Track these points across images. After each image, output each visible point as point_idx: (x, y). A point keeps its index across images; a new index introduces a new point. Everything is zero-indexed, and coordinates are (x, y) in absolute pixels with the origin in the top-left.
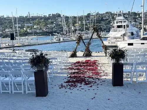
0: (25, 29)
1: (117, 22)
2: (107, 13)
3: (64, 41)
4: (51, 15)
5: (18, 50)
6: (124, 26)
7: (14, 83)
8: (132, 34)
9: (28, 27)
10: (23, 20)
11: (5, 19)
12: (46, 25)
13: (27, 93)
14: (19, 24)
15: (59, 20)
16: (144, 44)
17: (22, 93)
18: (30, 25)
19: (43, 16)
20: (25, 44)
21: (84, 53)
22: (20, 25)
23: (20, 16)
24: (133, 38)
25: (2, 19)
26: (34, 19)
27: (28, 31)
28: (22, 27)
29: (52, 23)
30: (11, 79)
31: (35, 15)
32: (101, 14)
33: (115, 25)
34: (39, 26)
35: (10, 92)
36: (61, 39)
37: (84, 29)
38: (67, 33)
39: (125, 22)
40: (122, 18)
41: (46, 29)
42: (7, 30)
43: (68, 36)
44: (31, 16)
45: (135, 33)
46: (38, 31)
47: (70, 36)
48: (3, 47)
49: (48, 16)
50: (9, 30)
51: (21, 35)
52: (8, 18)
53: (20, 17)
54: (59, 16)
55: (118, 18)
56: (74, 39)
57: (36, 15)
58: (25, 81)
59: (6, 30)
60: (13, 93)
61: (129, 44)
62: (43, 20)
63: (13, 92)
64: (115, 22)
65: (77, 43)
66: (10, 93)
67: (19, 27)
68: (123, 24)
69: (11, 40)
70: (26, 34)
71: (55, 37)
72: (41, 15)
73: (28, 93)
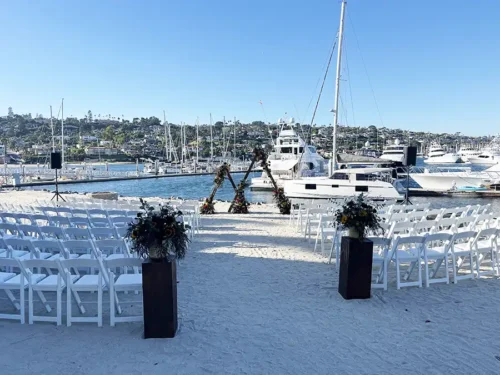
0: (78, 146)
1: (281, 142)
2: (255, 123)
3: (168, 175)
4: (139, 121)
5: (66, 193)
6: (296, 149)
7: (72, 293)
8: (311, 166)
9: (86, 143)
10: (75, 127)
11: (33, 122)
12: (127, 140)
13: (112, 324)
14: (65, 134)
15: (157, 130)
16: (337, 186)
17: (96, 323)
18: (92, 138)
19: (121, 121)
20: (79, 179)
21: (230, 204)
22: (67, 137)
23: (70, 117)
24: (313, 175)
25: (27, 122)
26: (100, 125)
27: (86, 150)
28: (71, 143)
29: (141, 136)
30: (63, 282)
31: (103, 117)
32: (244, 126)
33: (278, 146)
34: (110, 142)
35: (58, 320)
36: (161, 170)
37: (212, 153)
38: (173, 159)
39: (297, 141)
40: (291, 133)
41: (126, 149)
42: (35, 147)
43: (176, 166)
44: (94, 118)
45: (316, 164)
46: (108, 152)
47: (180, 165)
48: (25, 182)
49: (131, 121)
50: (41, 147)
51: (70, 159)
52: (40, 122)
53: (69, 119)
54: (156, 122)
55: (283, 133)
56: (190, 172)
57: (106, 118)
58: (107, 286)
59: (33, 147)
60: (69, 324)
61: (309, 187)
62: (120, 130)
63: (70, 319)
64: (278, 139)
65: (216, 181)
66: (59, 323)
67: (65, 142)
68: (294, 145)
69: (53, 168)
70: (81, 157)
71: (148, 165)
72: (116, 119)
73: (116, 324)
